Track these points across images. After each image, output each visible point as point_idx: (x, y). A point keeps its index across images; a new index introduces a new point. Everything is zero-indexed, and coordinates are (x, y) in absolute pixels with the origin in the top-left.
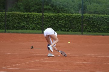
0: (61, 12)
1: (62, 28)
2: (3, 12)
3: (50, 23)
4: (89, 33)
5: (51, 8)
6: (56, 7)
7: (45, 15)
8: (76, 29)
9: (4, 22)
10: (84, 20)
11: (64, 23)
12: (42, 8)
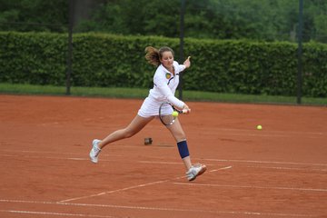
0: (236, 34)
1: (238, 84)
2: (61, 32)
3: (204, 68)
4: (320, 100)
5: (206, 22)
6: (220, 19)
7: (187, 45)
8: (281, 87)
9: (65, 63)
10: (304, 59)
11: (246, 68)
12: (178, 23)
